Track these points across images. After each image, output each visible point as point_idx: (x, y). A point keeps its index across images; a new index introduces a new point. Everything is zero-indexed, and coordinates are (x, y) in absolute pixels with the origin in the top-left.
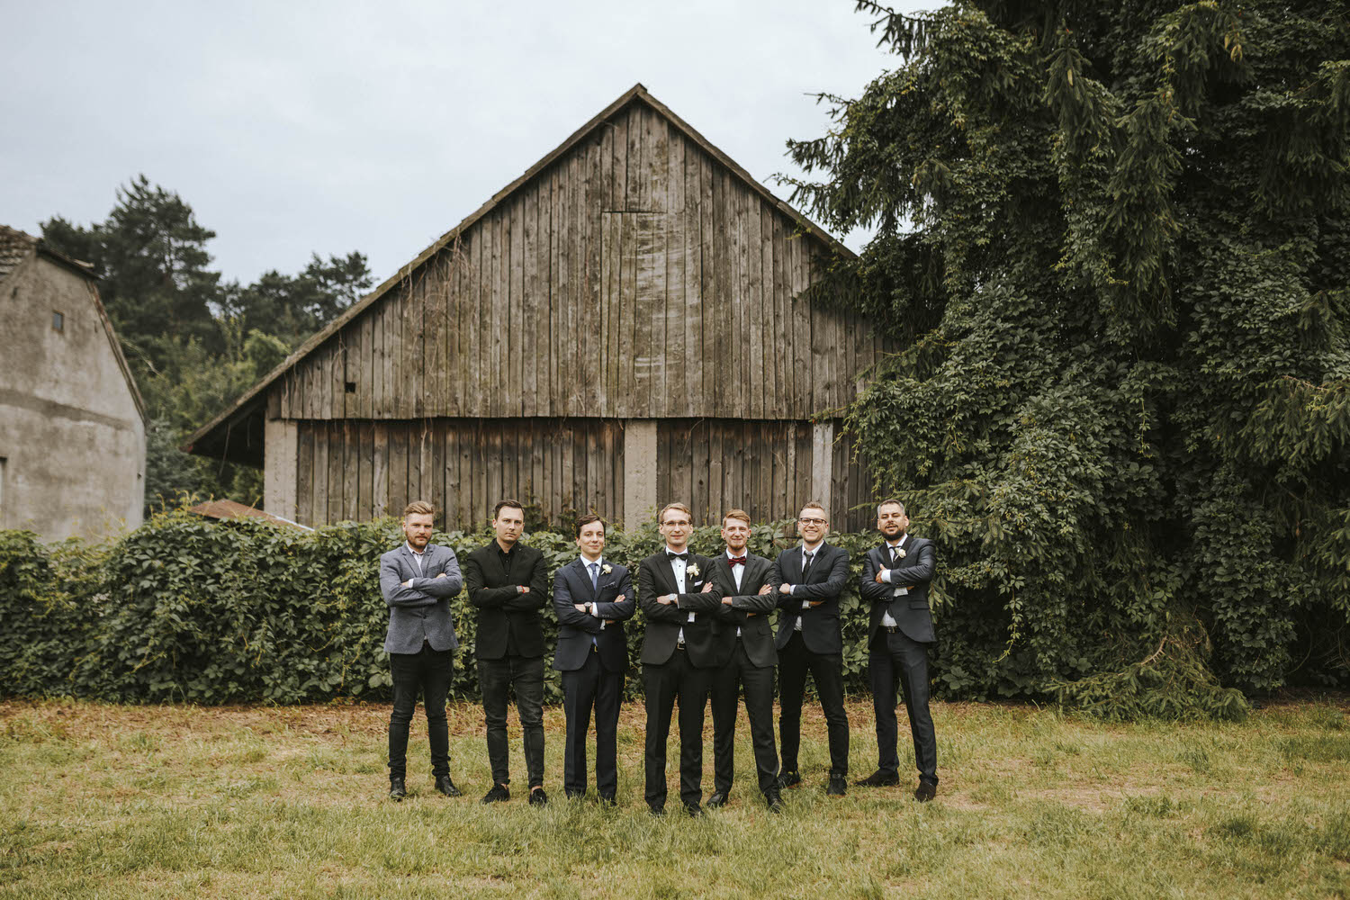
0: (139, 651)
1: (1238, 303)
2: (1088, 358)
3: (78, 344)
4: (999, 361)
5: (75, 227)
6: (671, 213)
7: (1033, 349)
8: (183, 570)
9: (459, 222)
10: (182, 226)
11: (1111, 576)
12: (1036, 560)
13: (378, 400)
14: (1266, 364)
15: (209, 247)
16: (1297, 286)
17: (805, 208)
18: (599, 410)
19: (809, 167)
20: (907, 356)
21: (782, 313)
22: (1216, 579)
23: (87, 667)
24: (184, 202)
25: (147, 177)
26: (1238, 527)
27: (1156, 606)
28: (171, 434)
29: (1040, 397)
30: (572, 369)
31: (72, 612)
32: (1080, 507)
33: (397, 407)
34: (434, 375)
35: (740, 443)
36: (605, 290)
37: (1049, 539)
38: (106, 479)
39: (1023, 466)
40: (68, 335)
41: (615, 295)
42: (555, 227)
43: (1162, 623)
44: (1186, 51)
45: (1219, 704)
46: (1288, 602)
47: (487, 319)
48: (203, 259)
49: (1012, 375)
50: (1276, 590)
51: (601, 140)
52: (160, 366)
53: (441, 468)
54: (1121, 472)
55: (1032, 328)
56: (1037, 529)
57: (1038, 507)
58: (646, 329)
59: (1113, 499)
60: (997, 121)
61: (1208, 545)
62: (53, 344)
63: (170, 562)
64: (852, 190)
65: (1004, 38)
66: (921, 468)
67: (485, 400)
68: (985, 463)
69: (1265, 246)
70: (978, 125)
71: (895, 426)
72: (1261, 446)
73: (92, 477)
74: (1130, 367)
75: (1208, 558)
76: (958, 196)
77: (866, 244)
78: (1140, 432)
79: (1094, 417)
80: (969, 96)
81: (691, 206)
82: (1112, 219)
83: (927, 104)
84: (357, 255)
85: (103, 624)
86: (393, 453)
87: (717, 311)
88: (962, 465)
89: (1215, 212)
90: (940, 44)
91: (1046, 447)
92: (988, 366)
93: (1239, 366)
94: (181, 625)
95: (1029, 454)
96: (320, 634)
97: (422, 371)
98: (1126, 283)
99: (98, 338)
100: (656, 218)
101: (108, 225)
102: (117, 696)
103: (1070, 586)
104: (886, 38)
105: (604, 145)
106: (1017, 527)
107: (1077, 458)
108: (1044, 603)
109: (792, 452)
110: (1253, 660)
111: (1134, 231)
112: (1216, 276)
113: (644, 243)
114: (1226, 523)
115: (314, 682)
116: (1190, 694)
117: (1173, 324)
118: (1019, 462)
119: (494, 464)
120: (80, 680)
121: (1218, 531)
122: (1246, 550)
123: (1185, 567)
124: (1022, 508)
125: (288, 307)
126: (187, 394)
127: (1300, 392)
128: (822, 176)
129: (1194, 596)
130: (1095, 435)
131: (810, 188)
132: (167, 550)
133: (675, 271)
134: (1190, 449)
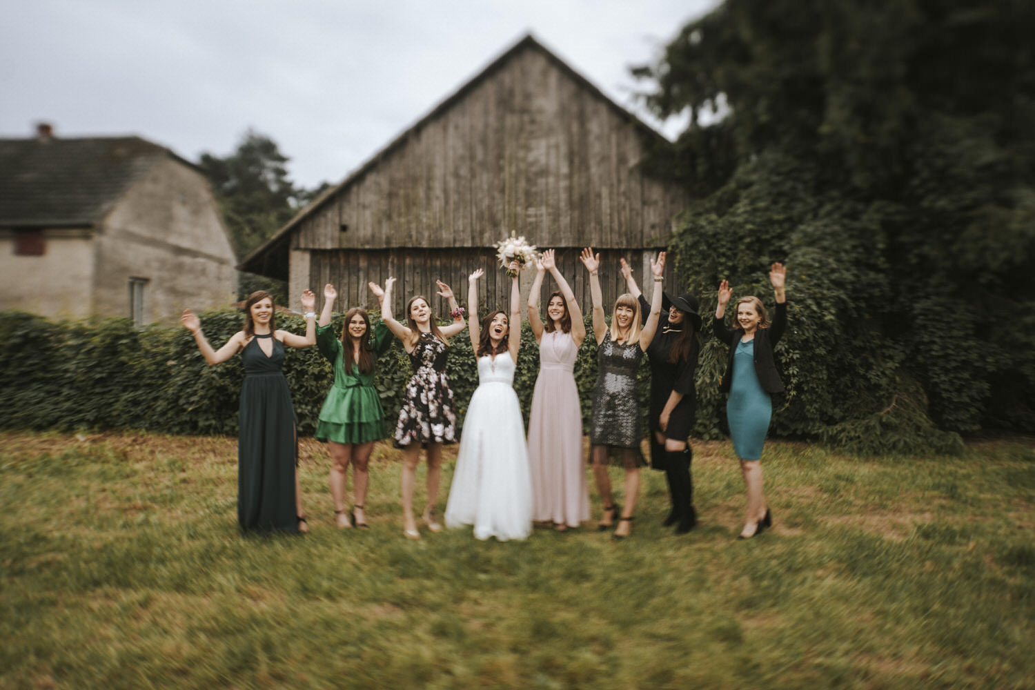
0: (192, 399)
2: (837, 200)
3: (196, 211)
4: (775, 202)
6: (550, 113)
7: (798, 194)
10: (272, 154)
11: (856, 351)
12: (807, 341)
13: (361, 236)
15: (287, 166)
20: (708, 201)
21: (622, 179)
22: (934, 353)
23: (159, 409)
26: (949, 316)
27: (888, 372)
29: (805, 226)
30: (486, 216)
31: (152, 372)
32: (838, 302)
33: (373, 241)
34: (397, 220)
37: (817, 324)
38: (213, 294)
39: (796, 273)
40: (189, 206)
41: (514, 168)
43: (893, 385)
45: (943, 443)
46: (987, 369)
47: (431, 183)
48: (285, 173)
49: (784, 212)
50: (978, 361)
53: (402, 281)
54: (863, 278)
55: (797, 180)
56: (808, 317)
57: (809, 302)
58: (534, 189)
59: (857, 297)
61: (926, 329)
62: (181, 212)
67: (430, 236)
71: (703, 247)
72: (971, 257)
73: (204, 292)
74: (867, 205)
75: (926, 339)
77: (679, 132)
78: (877, 249)
79: (844, 239)
81: (563, 111)
85: (171, 381)
86: (371, 271)
87: (580, 177)
91: (813, 259)
94: (220, 382)
95: (800, 264)
96: (313, 388)
97: (389, 217)
100: (539, 117)
102: (176, 429)
103: (829, 359)
106: (794, 315)
107: (835, 267)
108: (811, 370)
110: (960, 411)
113: (532, 133)
114: (940, 314)
115: (308, 421)
116: (919, 435)
118: (793, 270)
121: (935, 320)
122: (955, 333)
123: (907, 346)
128: (649, 86)
129: (914, 365)
130: (846, 251)
131: (642, 95)
133: (553, 151)
134: (913, 262)
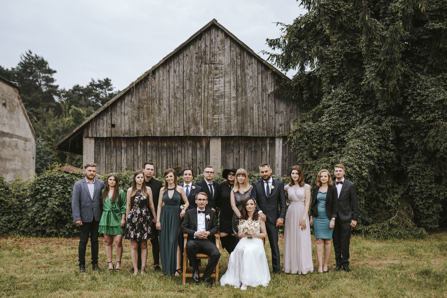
0: (42, 219)
1: (423, 96)
2: (372, 115)
3: (11, 111)
4: (341, 116)
5: (5, 69)
6: (226, 64)
7: (352, 112)
8: (57, 190)
9: (151, 68)
10: (44, 68)
11: (380, 190)
13: (123, 130)
14: (433, 117)
15: (54, 76)
16: (443, 90)
17: (273, 63)
18: (201, 133)
19: (274, 48)
20: (309, 114)
21: (264, 99)
22: (415, 190)
23: (24, 224)
24: (45, 60)
25: (31, 51)
26: (423, 173)
27: (395, 200)
28: (44, 143)
29: (355, 128)
30: (191, 120)
31: (18, 205)
32: (369, 166)
33: (130, 133)
34: (143, 121)
35: (250, 145)
36: (203, 92)
37: (359, 177)
38: (22, 159)
39: (350, 152)
40: (8, 108)
41: (206, 93)
42: (185, 69)
43: (397, 206)
44: (406, 9)
45: (417, 233)
46: (440, 198)
47: (161, 101)
48: (52, 80)
49: (346, 121)
50: (436, 194)
51: (201, 38)
52: (38, 119)
53: (145, 154)
54: (383, 154)
55: (352, 104)
56: (355, 174)
57: (355, 166)
58: (217, 105)
59: (380, 163)
60: (340, 32)
61: (412, 179)
62: (3, 111)
63: (53, 187)
64: (289, 56)
65: (343, 4)
66: (315, 153)
67: (161, 130)
68: (336, 151)
69: (432, 76)
70: (333, 34)
71: (305, 139)
72: (431, 145)
73: (17, 158)
74: (386, 118)
75: (413, 184)
76: (327, 59)
77: (294, 75)
78: (390, 140)
79: (374, 135)
80: (331, 24)
81: (233, 62)
82: (381, 67)
83: (316, 26)
84: (107, 79)
85: (29, 209)
86: (128, 149)
87: (242, 99)
88: (328, 152)
89: (415, 64)
90: (321, 5)
91: (358, 145)
92: (337, 118)
93: (423, 118)
94: (57, 209)
95: (352, 148)
97: (138, 120)
98: (385, 89)
99: (18, 109)
100: (220, 66)
101: (17, 68)
102: (35, 234)
103: (366, 193)
104: (302, 3)
105: (202, 40)
106: (348, 173)
107: (368, 149)
109: (268, 148)
110: (428, 218)
111: (388, 71)
112: (416, 86)
113: (216, 75)
114: (419, 171)
116: (407, 230)
117: (401, 103)
118: (348, 151)
119: (164, 152)
120: (21, 229)
121: (416, 174)
122: (425, 181)
123: (405, 187)
124: (350, 167)
125: (83, 98)
126: (49, 129)
127: (444, 126)
128: (279, 51)
129: (408, 196)
130: (374, 141)
131: (274, 55)
132: (51, 183)
133: (227, 85)
134: (407, 146)
